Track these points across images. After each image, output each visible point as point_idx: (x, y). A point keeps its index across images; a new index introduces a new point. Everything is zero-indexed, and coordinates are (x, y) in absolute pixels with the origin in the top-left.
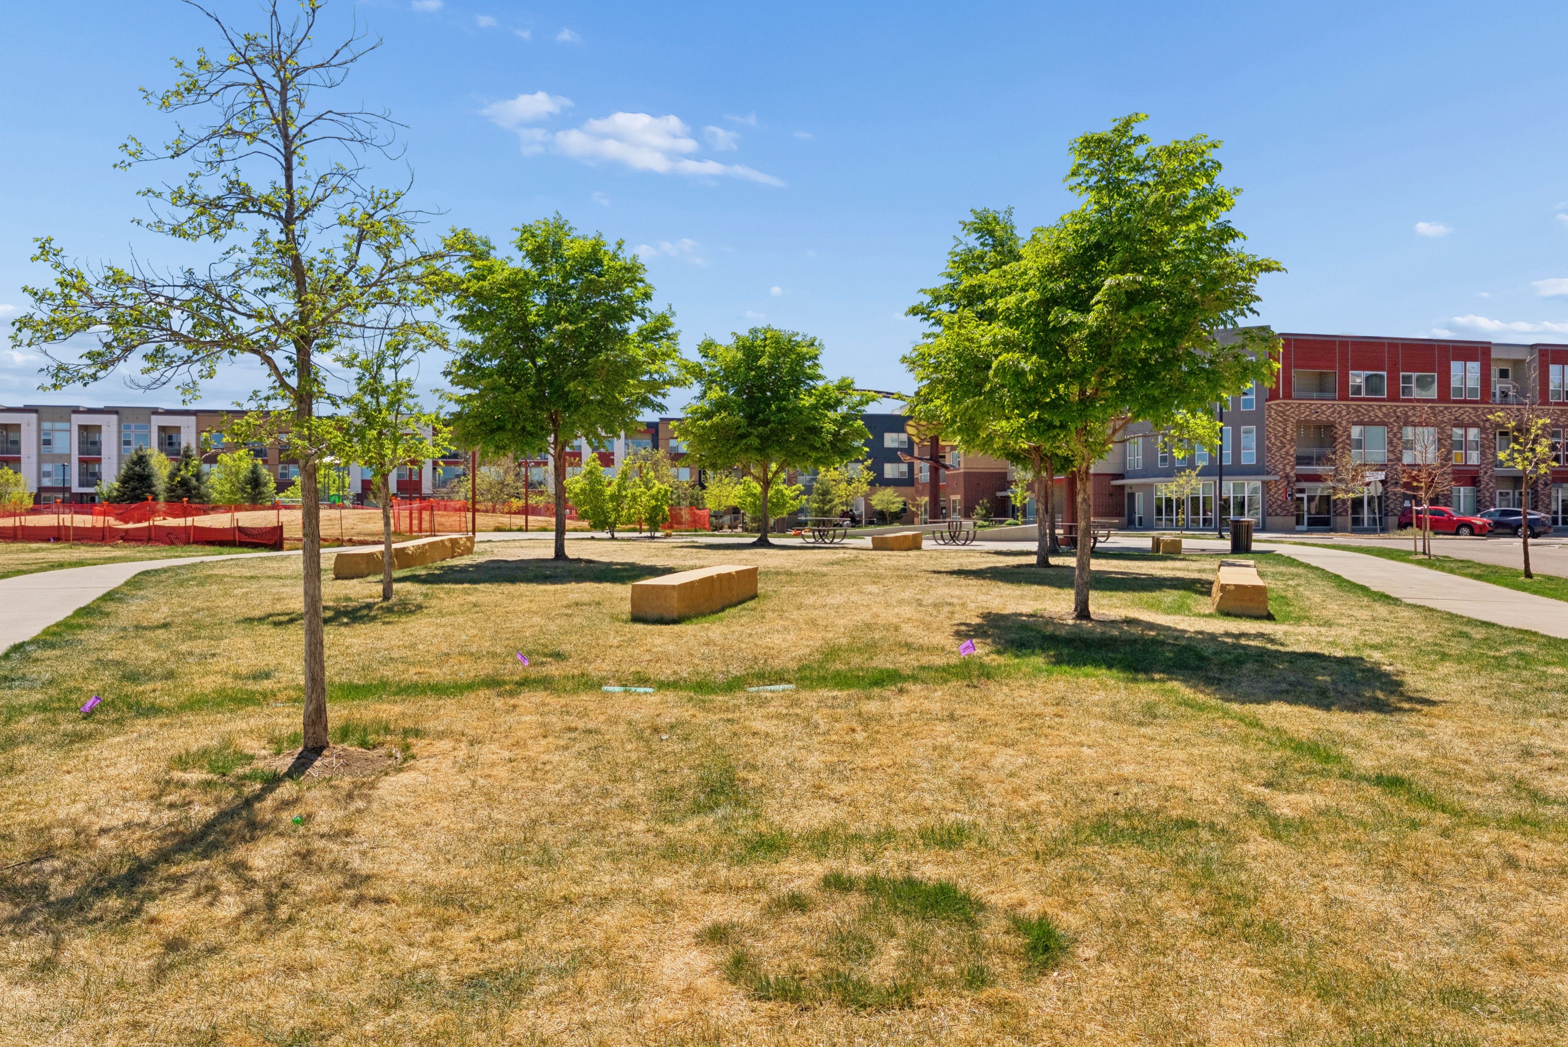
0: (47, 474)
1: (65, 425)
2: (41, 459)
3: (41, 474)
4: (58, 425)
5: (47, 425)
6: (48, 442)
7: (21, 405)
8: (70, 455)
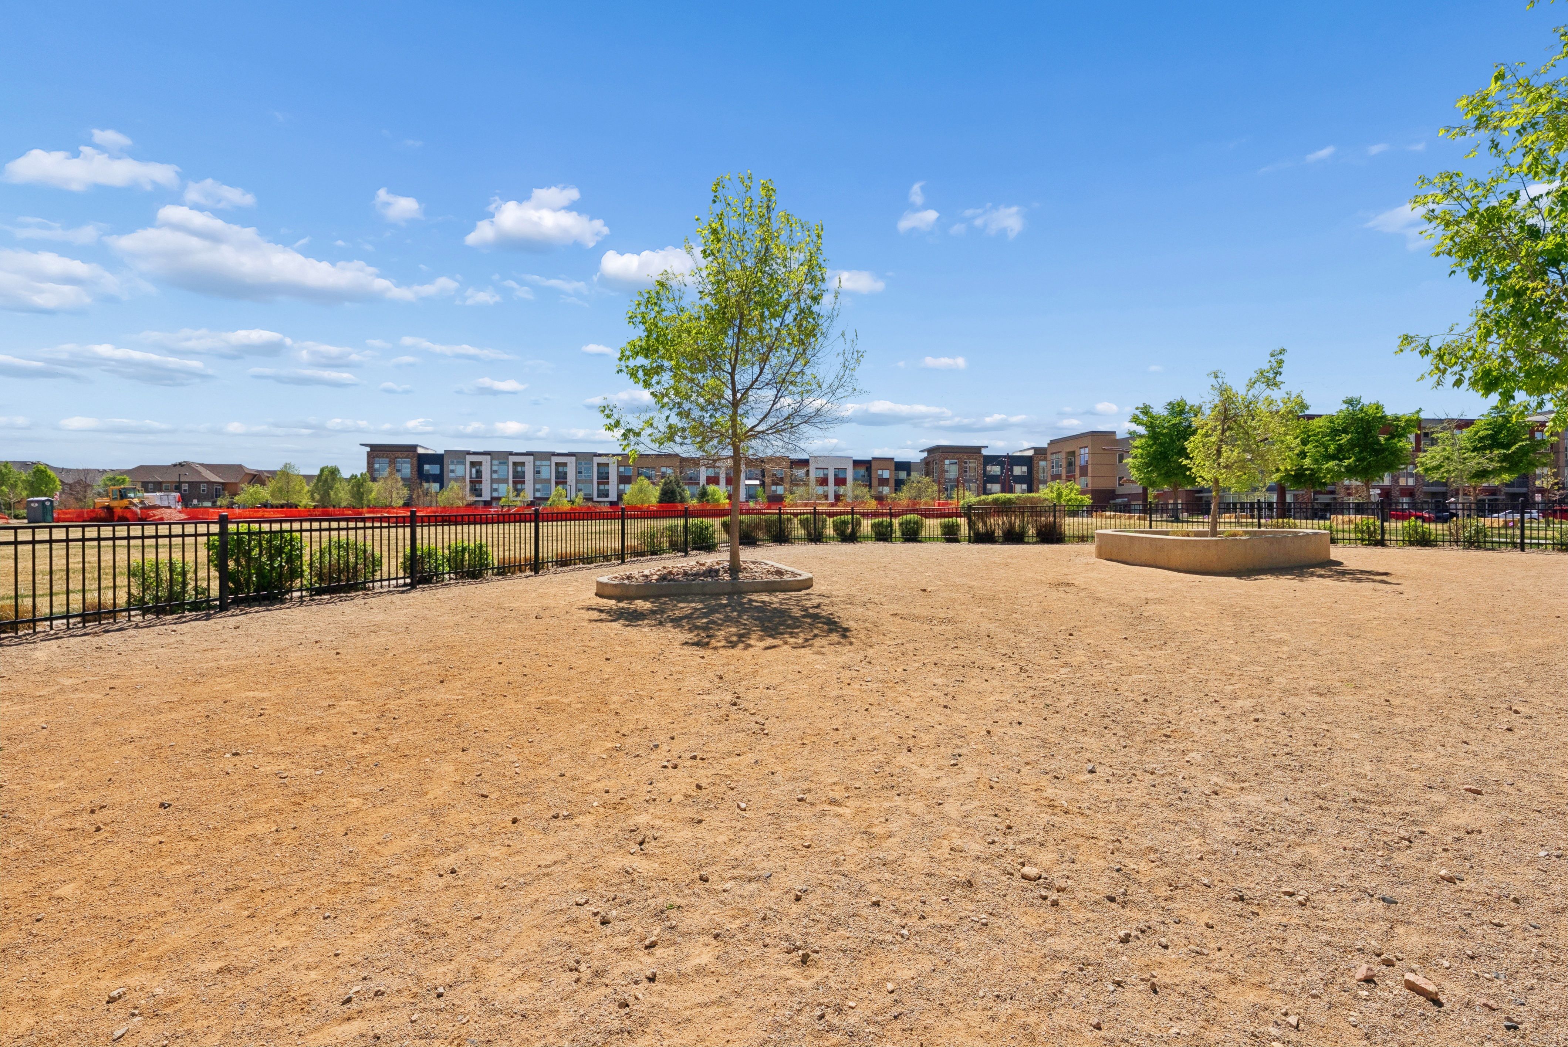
0: (538, 490)
1: (548, 463)
2: (535, 482)
3: (535, 490)
4: (544, 463)
5: (538, 463)
6: (538, 472)
7: (524, 451)
8: (550, 480)
